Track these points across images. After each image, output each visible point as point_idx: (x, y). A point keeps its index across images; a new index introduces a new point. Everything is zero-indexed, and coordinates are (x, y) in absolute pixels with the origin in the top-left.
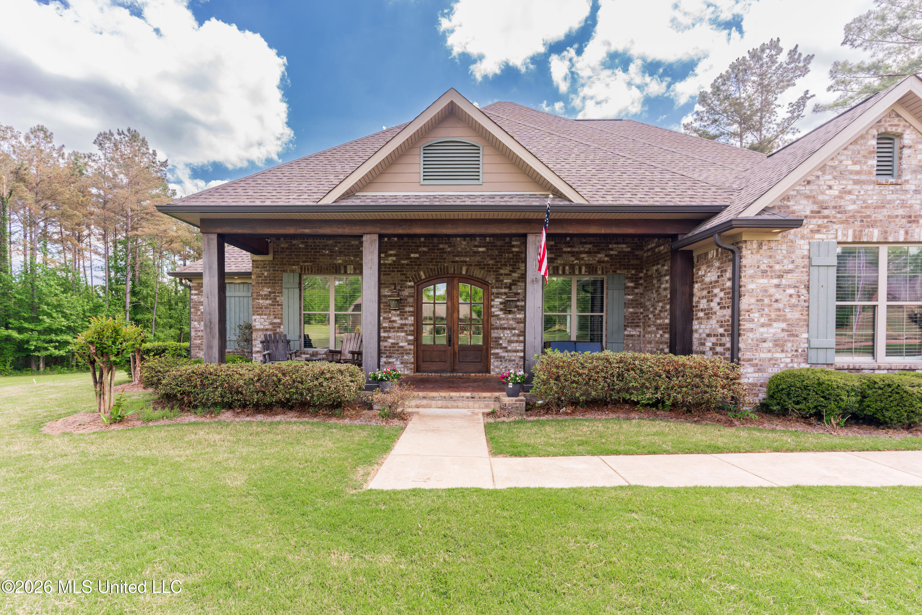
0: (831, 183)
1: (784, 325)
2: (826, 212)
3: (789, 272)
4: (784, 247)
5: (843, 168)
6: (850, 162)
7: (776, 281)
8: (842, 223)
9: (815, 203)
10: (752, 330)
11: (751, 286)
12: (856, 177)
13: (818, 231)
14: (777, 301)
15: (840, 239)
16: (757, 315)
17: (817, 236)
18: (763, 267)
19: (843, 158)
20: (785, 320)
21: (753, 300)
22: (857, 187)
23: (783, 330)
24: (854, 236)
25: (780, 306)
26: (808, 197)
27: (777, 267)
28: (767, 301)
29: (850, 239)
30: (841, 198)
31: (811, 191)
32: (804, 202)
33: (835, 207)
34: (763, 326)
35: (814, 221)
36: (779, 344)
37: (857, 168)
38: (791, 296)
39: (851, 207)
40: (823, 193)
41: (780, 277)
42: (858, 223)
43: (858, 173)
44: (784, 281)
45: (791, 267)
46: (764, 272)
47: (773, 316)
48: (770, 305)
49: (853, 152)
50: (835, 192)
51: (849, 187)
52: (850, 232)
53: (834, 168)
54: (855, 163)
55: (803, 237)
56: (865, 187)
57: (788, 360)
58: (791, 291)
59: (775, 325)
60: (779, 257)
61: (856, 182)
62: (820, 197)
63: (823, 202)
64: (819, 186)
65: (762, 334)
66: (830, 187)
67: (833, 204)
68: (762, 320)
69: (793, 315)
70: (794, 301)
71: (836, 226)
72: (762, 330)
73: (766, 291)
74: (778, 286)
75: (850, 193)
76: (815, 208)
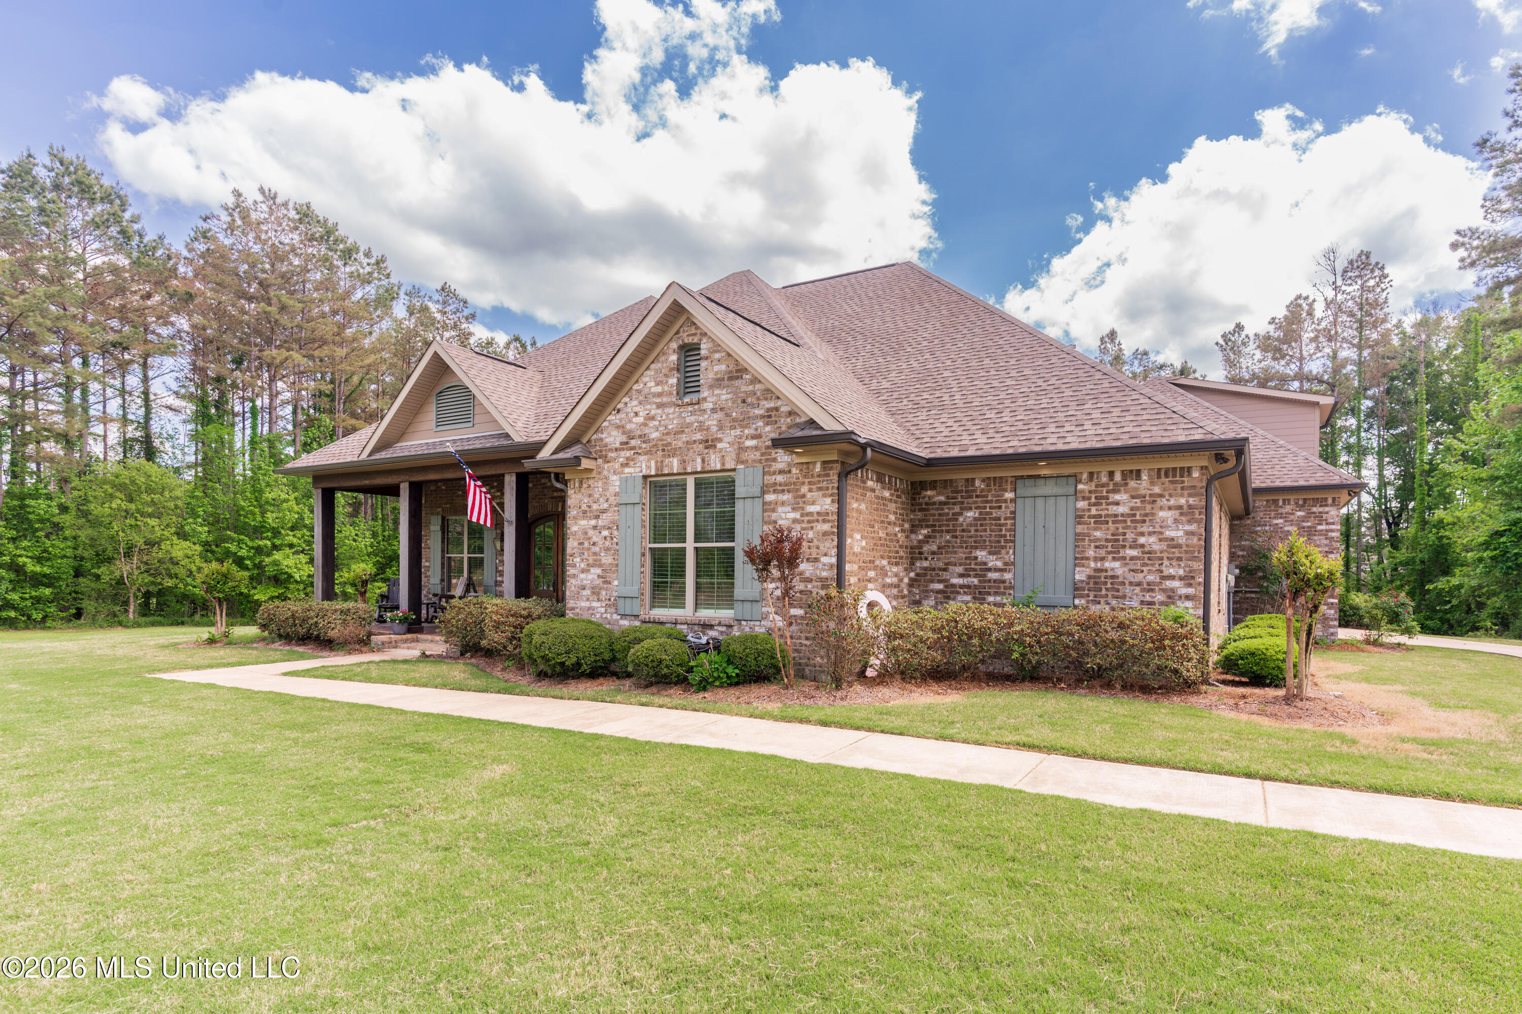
0: (637, 409)
1: (599, 571)
2: (633, 443)
3: (604, 511)
4: (600, 484)
5: (647, 390)
6: (653, 384)
7: (593, 522)
8: (646, 454)
9: (624, 433)
10: (574, 576)
11: (575, 528)
12: (658, 400)
13: (627, 465)
14: (594, 544)
15: (645, 472)
16: (578, 560)
17: (627, 470)
18: (584, 507)
19: (647, 379)
20: (600, 566)
21: (576, 544)
22: (659, 411)
23: (599, 576)
24: (657, 469)
25: (596, 549)
26: (618, 427)
27: (595, 507)
28: (586, 544)
29: (653, 473)
30: (645, 425)
31: (621, 420)
32: (614, 433)
33: (640, 436)
34: (583, 571)
35: (623, 454)
36: (596, 591)
37: (659, 389)
38: (605, 538)
39: (655, 435)
40: (630, 421)
41: (597, 517)
42: (660, 453)
43: (660, 395)
44: (600, 523)
45: (605, 506)
46: (585, 512)
47: (591, 561)
48: (589, 549)
49: (656, 371)
50: (640, 420)
51: (653, 412)
52: (653, 464)
53: (639, 391)
54: (657, 385)
55: (615, 473)
56: (667, 410)
57: (603, 610)
58: (605, 533)
59: (592, 570)
60: (597, 496)
61: (660, 406)
62: (629, 427)
63: (631, 431)
64: (627, 414)
65: (582, 580)
66: (636, 414)
67: (639, 433)
68: (582, 566)
69: (607, 560)
70: (607, 543)
71: (642, 458)
72: (582, 576)
73: (586, 533)
74: (595, 527)
75: (653, 418)
76: (624, 439)
